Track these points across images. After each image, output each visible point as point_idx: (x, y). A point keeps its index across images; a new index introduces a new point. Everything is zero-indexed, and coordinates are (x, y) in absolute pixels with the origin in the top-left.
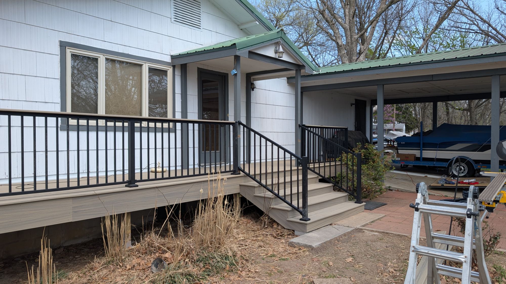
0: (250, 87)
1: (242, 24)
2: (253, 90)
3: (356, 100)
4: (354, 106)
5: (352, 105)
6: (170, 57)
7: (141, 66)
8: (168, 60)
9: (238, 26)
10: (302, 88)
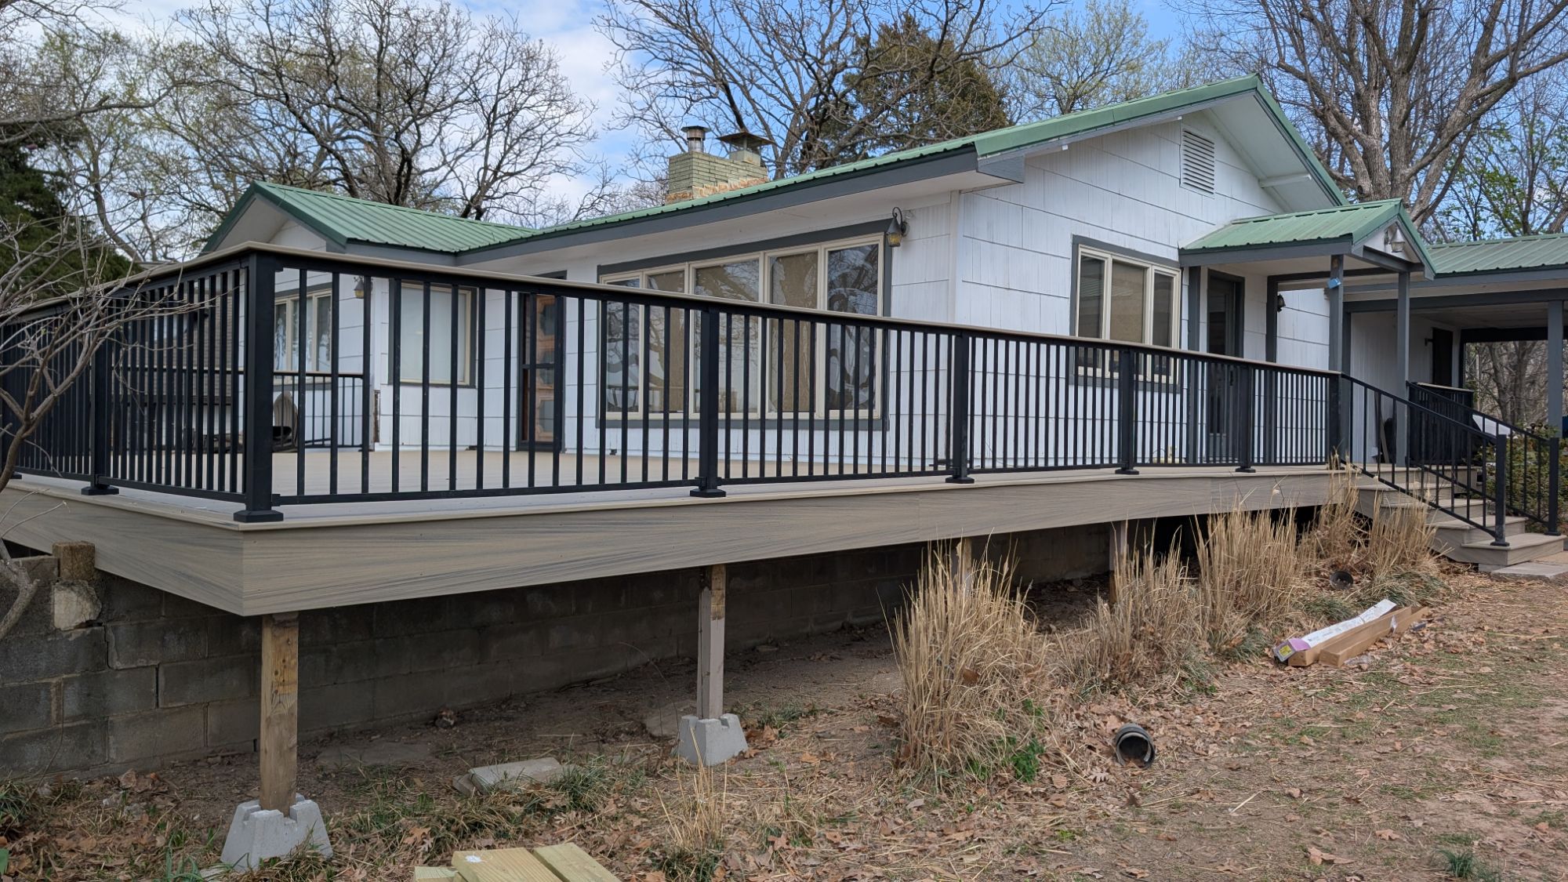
0: (1274, 305)
1: (1269, 178)
2: (1280, 310)
3: (1435, 331)
4: (1430, 344)
5: (1427, 341)
6: (1176, 251)
7: (1144, 269)
8: (1175, 257)
9: (1259, 181)
10: (1345, 304)
